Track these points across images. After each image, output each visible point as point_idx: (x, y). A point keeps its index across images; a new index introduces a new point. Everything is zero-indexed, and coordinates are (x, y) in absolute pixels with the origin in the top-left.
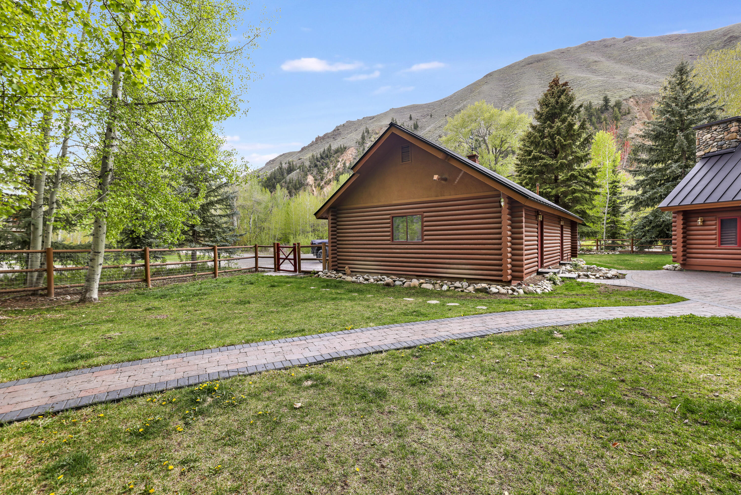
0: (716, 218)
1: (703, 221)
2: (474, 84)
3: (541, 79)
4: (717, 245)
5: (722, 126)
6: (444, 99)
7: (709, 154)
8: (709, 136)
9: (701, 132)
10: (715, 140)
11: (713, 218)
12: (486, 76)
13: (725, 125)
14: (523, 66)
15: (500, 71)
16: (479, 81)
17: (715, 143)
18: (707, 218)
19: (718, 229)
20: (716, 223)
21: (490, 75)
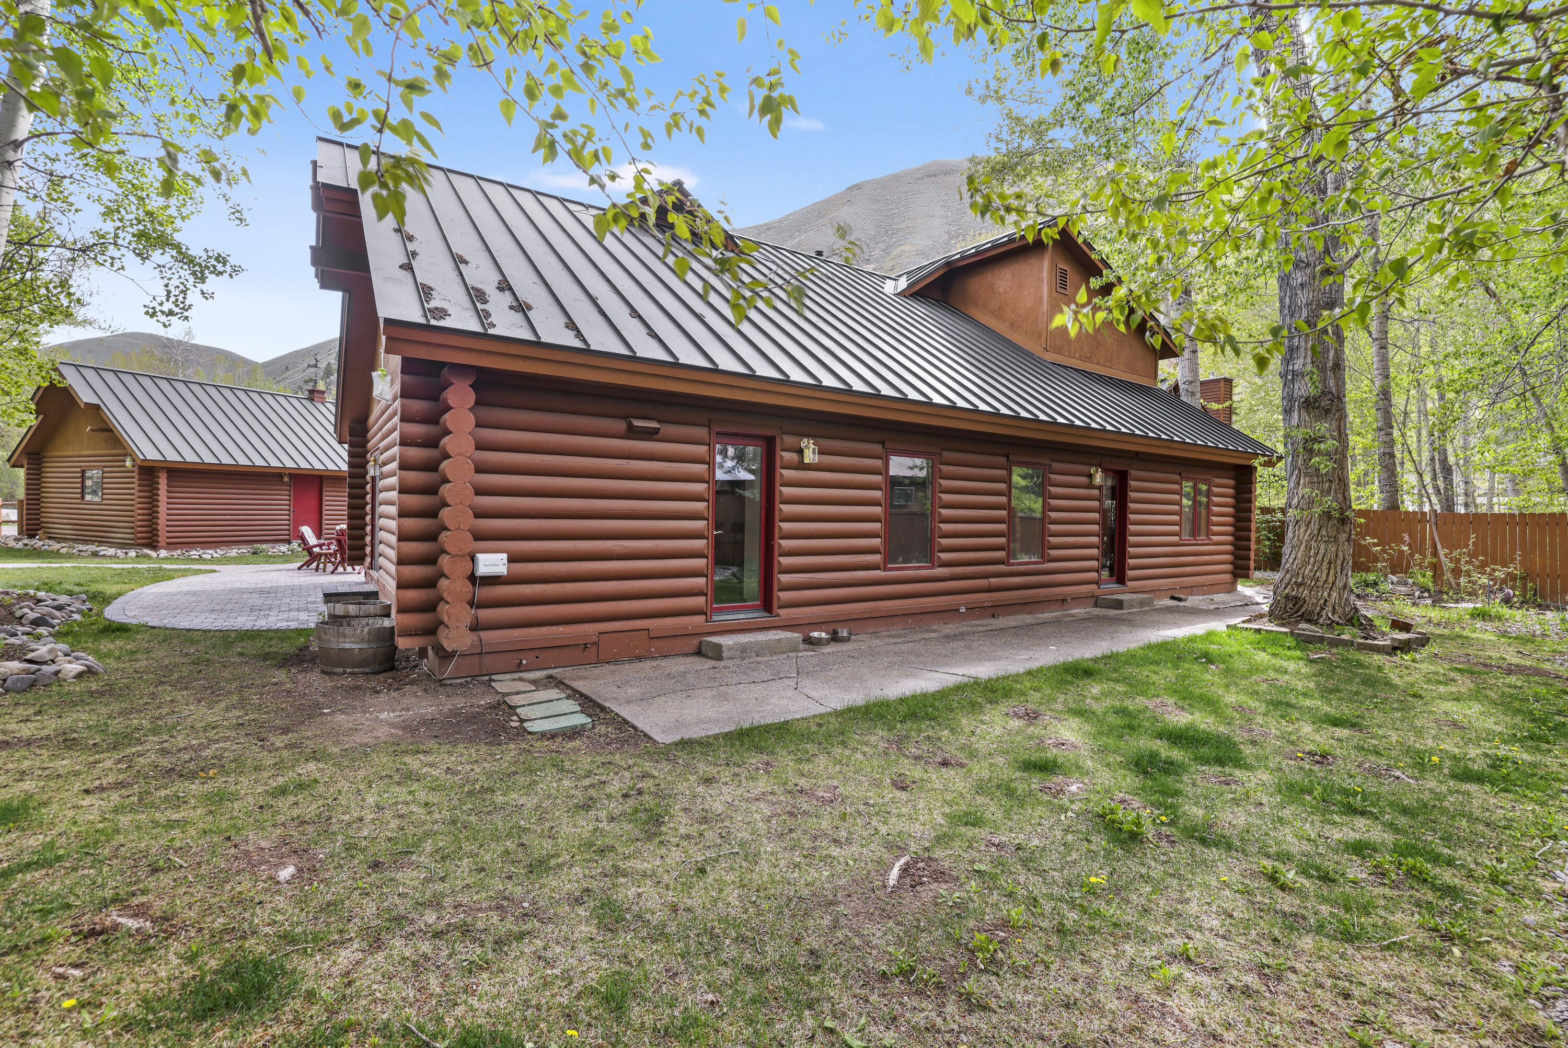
2: (827, 201)
3: (948, 207)
6: (765, 225)
12: (850, 189)
14: (919, 179)
15: (876, 182)
16: (837, 197)
21: (858, 187)
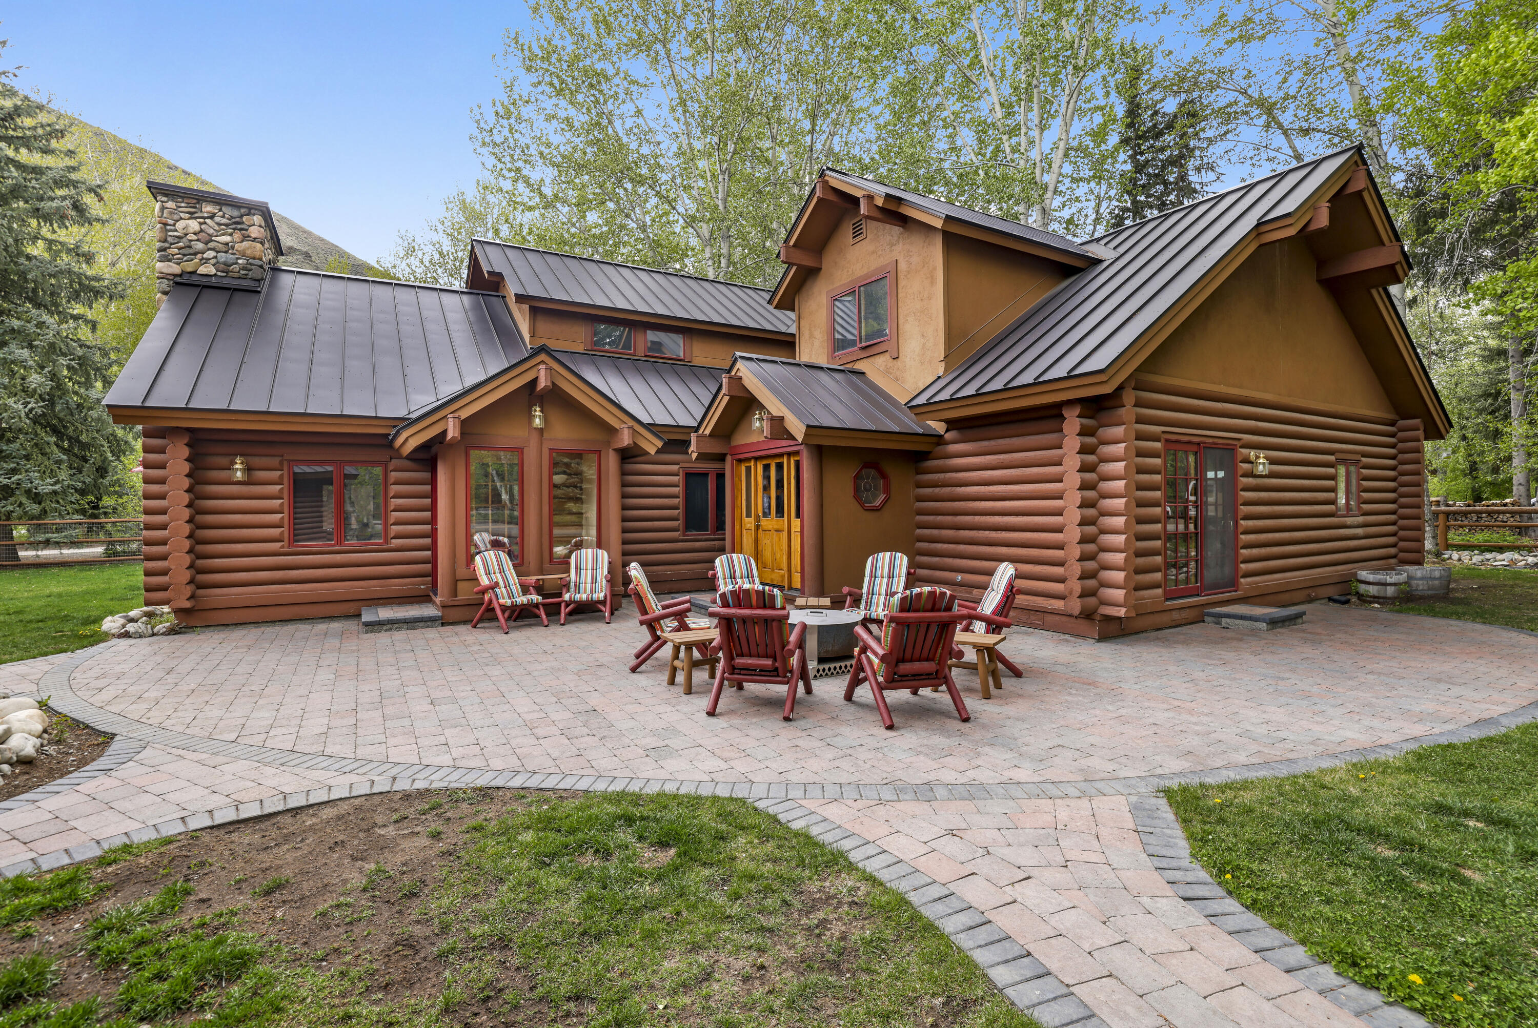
0: (281, 463)
1: (248, 469)
4: (286, 543)
5: (228, 211)
7: (194, 278)
8: (194, 225)
9: (171, 204)
10: (211, 245)
11: (275, 461)
13: (236, 213)
17: (211, 254)
18: (256, 461)
19: (286, 495)
20: (281, 476)
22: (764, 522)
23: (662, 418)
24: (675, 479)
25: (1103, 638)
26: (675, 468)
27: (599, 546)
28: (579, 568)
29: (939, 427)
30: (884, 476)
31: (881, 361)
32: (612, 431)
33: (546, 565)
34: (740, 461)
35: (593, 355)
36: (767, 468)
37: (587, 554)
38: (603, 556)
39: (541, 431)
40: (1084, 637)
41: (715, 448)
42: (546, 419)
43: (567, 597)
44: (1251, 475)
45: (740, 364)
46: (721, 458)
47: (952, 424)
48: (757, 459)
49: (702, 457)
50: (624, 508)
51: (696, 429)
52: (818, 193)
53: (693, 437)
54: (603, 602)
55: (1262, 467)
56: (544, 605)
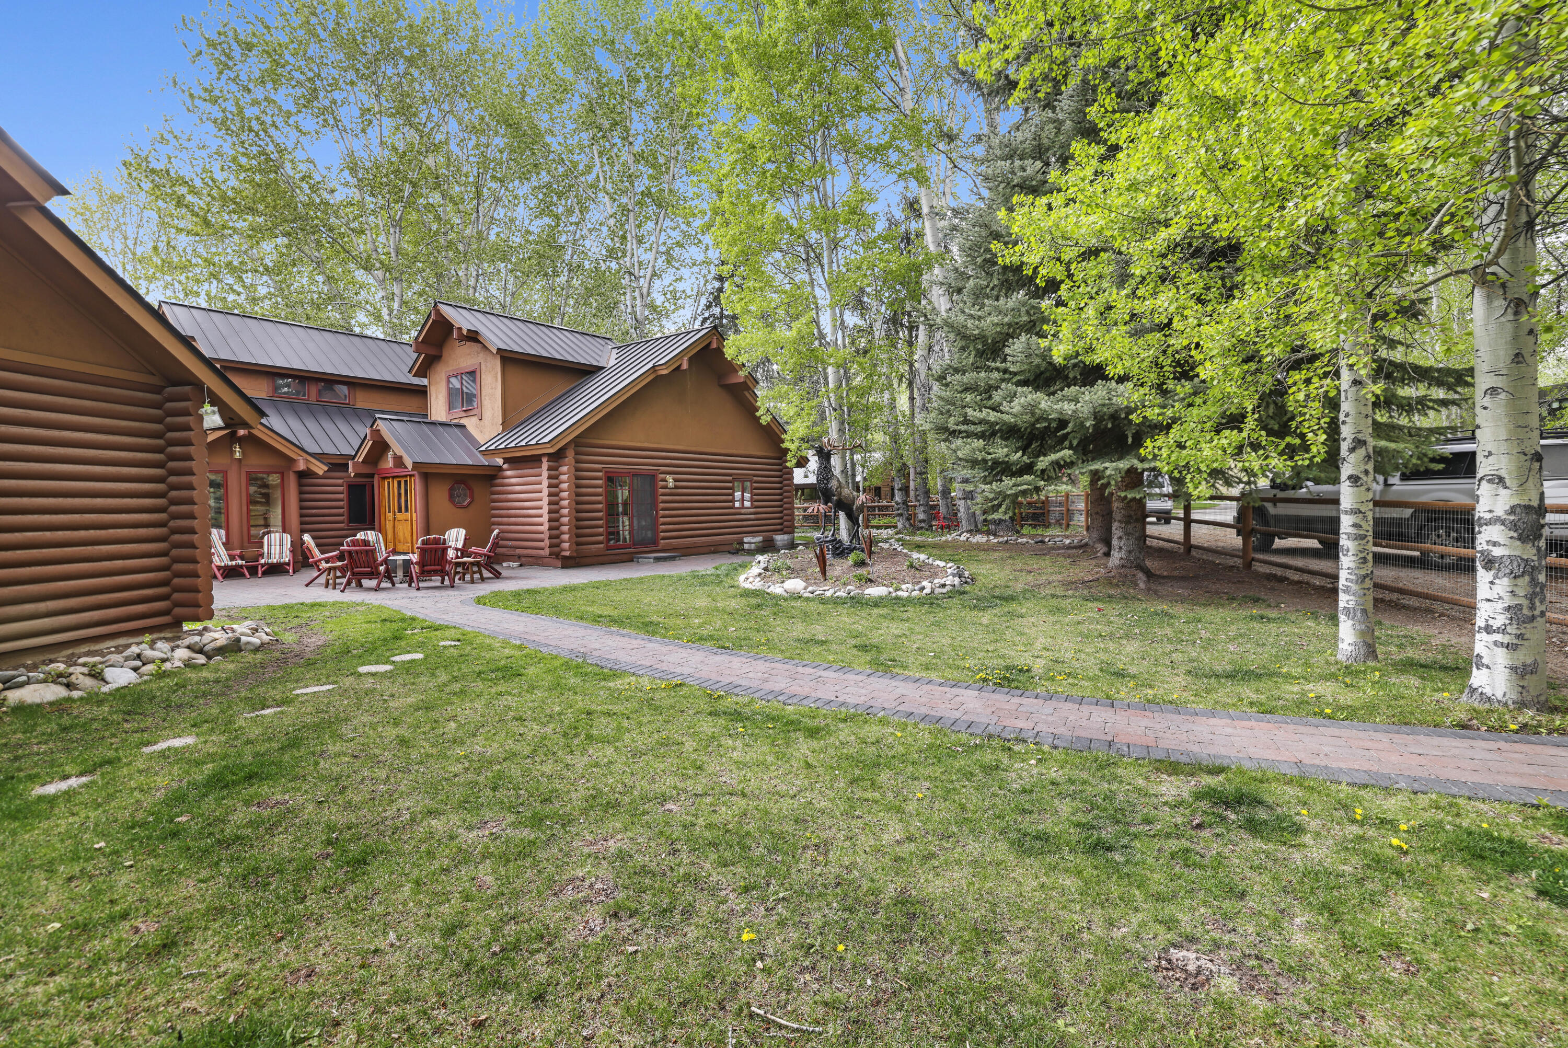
22: (399, 516)
23: (329, 449)
24: (341, 488)
25: (564, 567)
26: (340, 481)
27: (284, 531)
28: (270, 545)
29: (500, 461)
30: (470, 489)
31: (474, 420)
32: (291, 461)
33: (246, 544)
34: (384, 478)
35: (276, 401)
36: (399, 483)
37: (275, 537)
38: (287, 538)
39: (240, 460)
40: (555, 567)
41: (366, 470)
42: (243, 453)
43: (262, 561)
44: (666, 487)
45: (379, 422)
46: (372, 476)
47: (506, 460)
48: (393, 477)
49: (356, 475)
50: (301, 508)
51: (353, 457)
52: (433, 316)
53: (350, 463)
54: (288, 564)
55: (671, 484)
56: (247, 568)
